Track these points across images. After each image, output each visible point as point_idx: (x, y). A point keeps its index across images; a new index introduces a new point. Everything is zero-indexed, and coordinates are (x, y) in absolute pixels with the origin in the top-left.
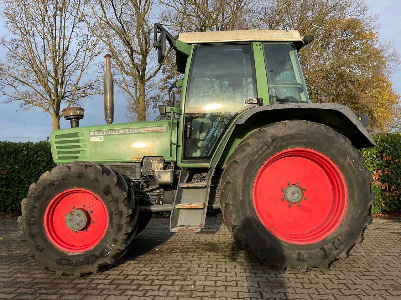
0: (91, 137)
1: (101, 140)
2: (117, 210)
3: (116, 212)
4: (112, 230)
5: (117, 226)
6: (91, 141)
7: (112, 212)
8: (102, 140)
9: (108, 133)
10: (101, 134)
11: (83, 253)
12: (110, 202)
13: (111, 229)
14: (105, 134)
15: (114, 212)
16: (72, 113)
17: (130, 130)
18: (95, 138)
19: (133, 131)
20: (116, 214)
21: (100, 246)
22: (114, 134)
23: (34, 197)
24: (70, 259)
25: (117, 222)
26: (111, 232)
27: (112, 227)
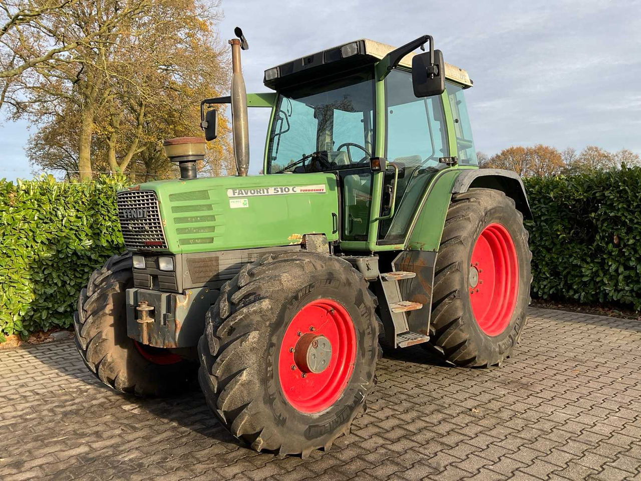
0: (230, 201)
1: (245, 206)
2: (370, 326)
3: (369, 330)
4: (364, 361)
5: (371, 352)
6: (231, 207)
7: (364, 332)
8: (247, 206)
9: (254, 193)
10: (245, 195)
11: (331, 407)
12: (363, 315)
13: (363, 359)
14: (249, 194)
15: (366, 332)
16: (192, 151)
17: (283, 188)
18: (237, 201)
19: (287, 190)
20: (369, 333)
21: (350, 390)
22: (262, 194)
23: (270, 325)
24: (321, 424)
25: (370, 346)
26: (362, 363)
27: (363, 355)
